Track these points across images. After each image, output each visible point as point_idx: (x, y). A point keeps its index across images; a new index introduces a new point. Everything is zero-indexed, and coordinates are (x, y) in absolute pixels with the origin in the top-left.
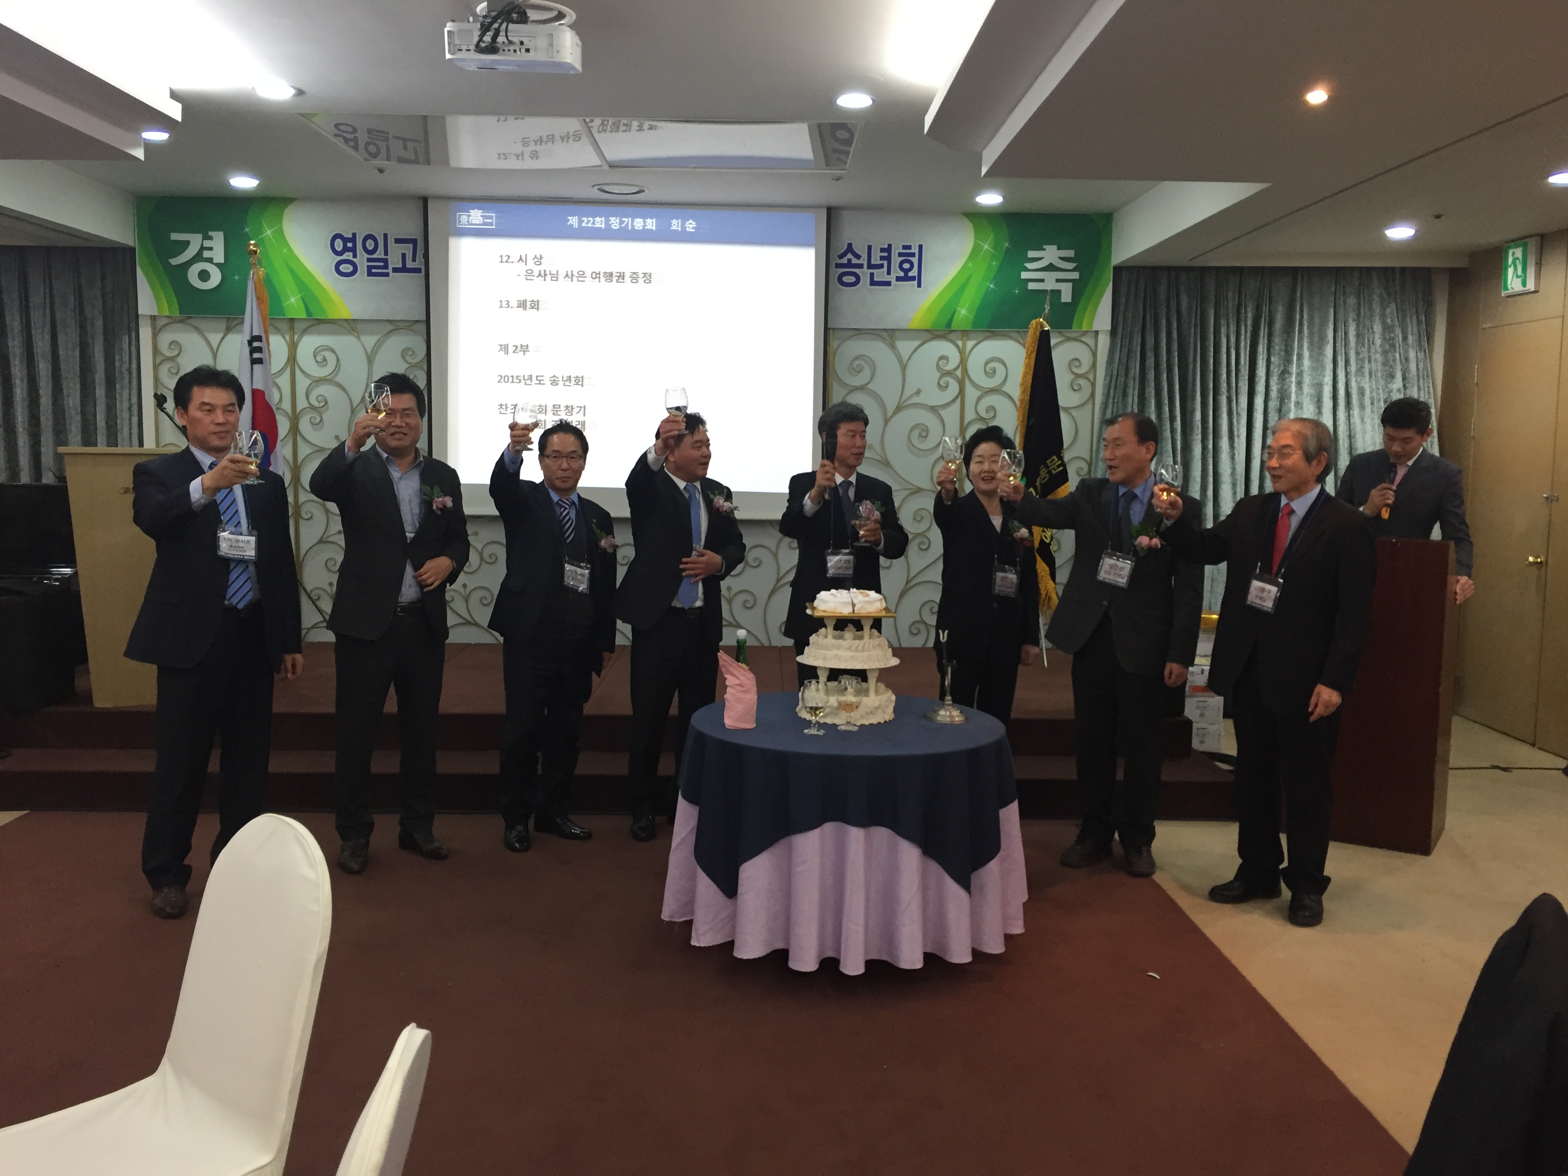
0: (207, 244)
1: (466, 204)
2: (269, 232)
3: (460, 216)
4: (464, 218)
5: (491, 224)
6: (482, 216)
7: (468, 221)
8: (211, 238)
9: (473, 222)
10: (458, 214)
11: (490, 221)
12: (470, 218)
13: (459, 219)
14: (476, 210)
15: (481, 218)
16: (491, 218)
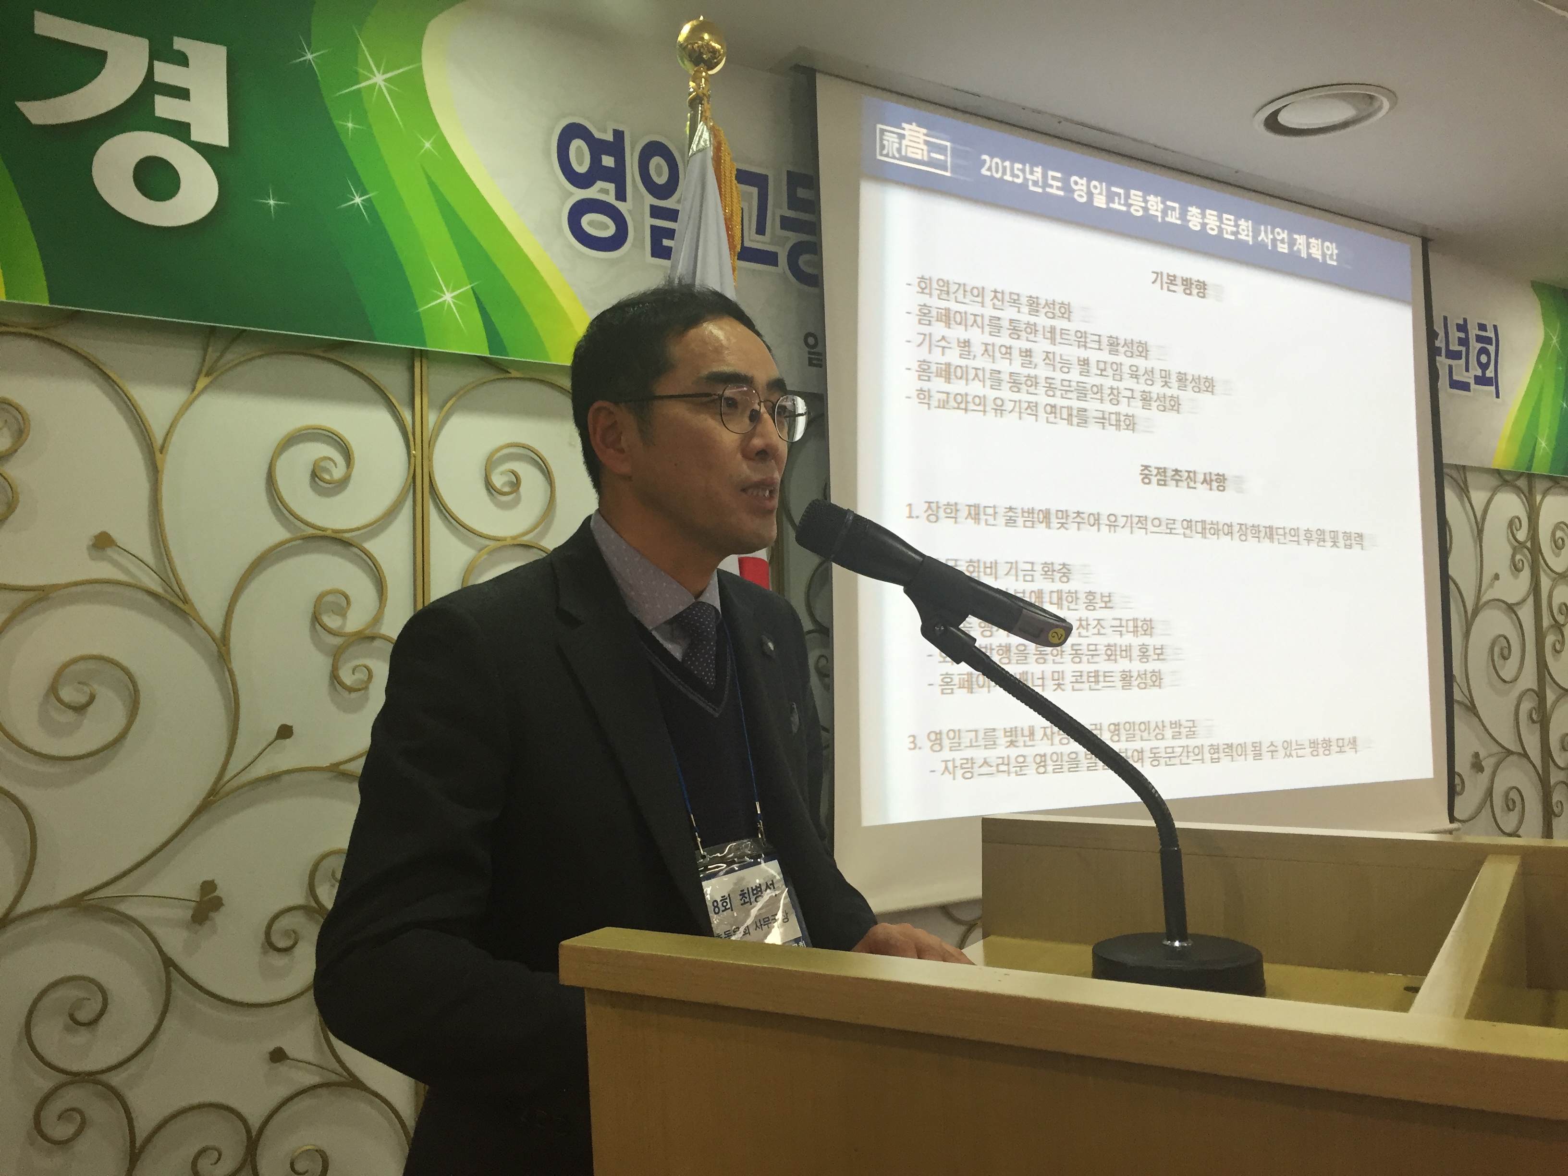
0: (165, 73)
1: (894, 107)
2: (379, 79)
3: (883, 131)
4: (890, 140)
5: (942, 166)
6: (927, 143)
7: (899, 150)
8: (182, 60)
9: (910, 155)
10: (879, 126)
11: (942, 157)
12: (904, 142)
13: (882, 140)
14: (914, 126)
15: (925, 148)
16: (942, 150)
